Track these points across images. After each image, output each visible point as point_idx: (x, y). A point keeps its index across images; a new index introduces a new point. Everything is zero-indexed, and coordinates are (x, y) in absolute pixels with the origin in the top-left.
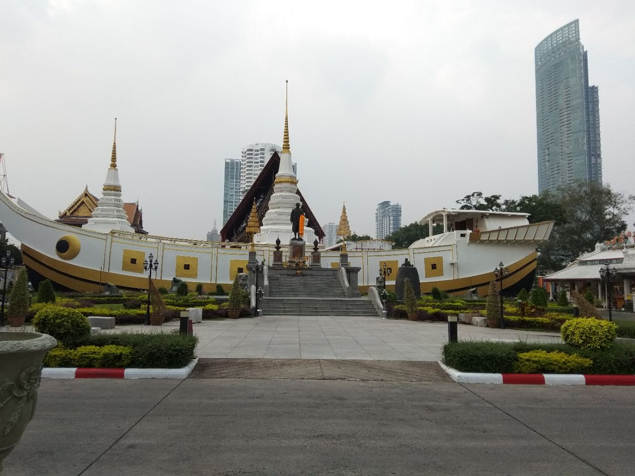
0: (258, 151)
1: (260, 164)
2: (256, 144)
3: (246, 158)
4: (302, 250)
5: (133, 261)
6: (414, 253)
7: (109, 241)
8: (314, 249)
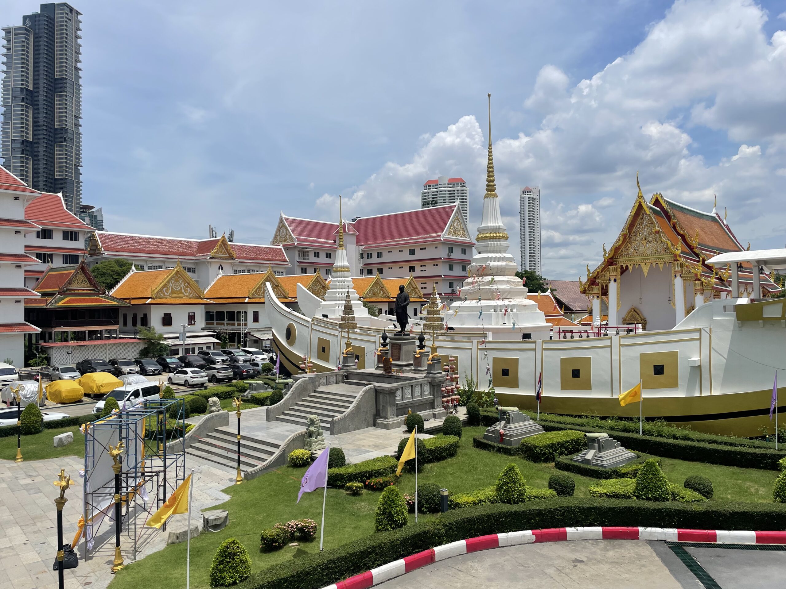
4: (400, 349)
5: (323, 350)
6: (620, 345)
7: (310, 328)
8: (418, 346)
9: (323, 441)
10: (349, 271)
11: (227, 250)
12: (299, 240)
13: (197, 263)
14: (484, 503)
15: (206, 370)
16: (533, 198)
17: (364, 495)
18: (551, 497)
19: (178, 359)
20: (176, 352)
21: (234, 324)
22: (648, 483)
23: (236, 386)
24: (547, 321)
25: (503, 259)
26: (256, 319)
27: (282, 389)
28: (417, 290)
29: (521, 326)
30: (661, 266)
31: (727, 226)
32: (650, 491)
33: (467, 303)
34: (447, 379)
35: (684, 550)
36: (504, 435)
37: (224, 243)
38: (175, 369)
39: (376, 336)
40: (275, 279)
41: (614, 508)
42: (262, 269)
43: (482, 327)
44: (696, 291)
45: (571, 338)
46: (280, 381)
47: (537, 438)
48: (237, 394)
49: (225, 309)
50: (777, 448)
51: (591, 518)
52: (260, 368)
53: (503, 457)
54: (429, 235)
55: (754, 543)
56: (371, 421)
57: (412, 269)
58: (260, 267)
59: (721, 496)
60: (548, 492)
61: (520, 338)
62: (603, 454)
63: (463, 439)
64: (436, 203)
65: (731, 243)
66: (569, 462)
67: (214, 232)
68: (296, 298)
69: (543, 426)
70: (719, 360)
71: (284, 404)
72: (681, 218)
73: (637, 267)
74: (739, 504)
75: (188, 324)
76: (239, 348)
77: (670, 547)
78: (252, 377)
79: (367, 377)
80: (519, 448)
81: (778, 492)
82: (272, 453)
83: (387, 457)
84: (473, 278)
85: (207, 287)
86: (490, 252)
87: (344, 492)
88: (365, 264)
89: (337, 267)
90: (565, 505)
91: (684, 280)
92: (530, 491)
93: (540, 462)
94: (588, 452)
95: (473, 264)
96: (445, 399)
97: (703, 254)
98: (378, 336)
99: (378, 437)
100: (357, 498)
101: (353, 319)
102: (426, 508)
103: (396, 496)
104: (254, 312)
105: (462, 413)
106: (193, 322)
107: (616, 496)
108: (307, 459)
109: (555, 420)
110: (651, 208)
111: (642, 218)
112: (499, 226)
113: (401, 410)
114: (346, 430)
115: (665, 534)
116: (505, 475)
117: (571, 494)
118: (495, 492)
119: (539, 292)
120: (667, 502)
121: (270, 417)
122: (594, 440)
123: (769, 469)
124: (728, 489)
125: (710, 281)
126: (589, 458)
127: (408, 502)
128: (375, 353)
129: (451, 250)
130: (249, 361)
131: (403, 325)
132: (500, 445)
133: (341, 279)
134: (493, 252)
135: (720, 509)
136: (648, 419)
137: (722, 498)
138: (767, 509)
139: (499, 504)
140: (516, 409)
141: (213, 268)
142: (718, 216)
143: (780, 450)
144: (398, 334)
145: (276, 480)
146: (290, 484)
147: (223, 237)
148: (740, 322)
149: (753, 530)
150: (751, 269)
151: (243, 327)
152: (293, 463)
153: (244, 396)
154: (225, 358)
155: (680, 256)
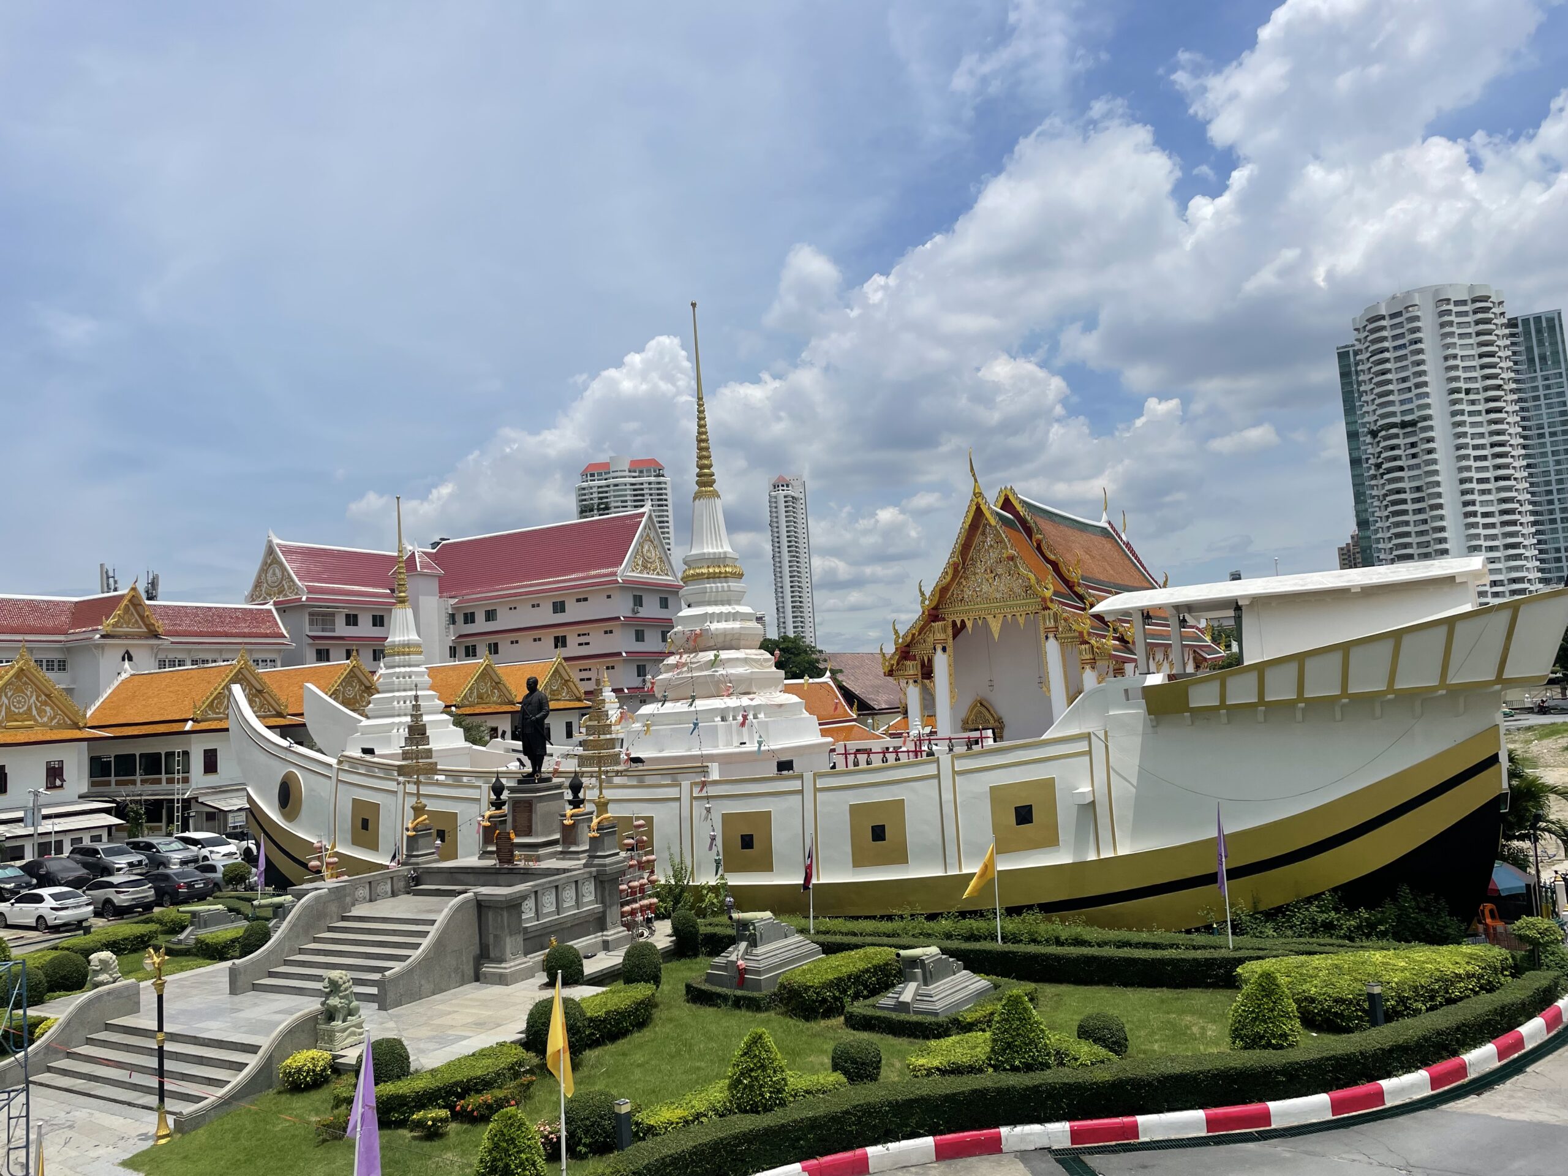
0: (1397, 315)
3: (1367, 344)
4: (531, 811)
5: (365, 824)
6: (955, 773)
7: (334, 780)
8: (570, 802)
9: (359, 1026)
10: (420, 653)
11: (142, 617)
12: (311, 590)
13: (69, 650)
14: (704, 1119)
15: (88, 889)
16: (793, 497)
17: (452, 1134)
18: (835, 1090)
19: (21, 868)
20: (17, 853)
21: (159, 781)
22: (1013, 1037)
23: (160, 922)
24: (824, 733)
25: (735, 616)
26: (211, 764)
27: (268, 919)
28: (571, 684)
29: (774, 746)
30: (1021, 620)
31: (1127, 545)
32: (1017, 1052)
33: (669, 707)
34: (631, 866)
35: (1082, 1162)
36: (746, 971)
37: (134, 601)
38: (13, 892)
39: (480, 787)
40: (256, 676)
41: (954, 1095)
42: (225, 657)
43: (699, 753)
44: (1084, 662)
45: (868, 763)
46: (263, 902)
47: (810, 970)
48: (161, 940)
49: (138, 749)
50: (1231, 947)
51: (913, 1122)
52: (219, 875)
53: (746, 1015)
54: (593, 573)
55: (1204, 1133)
56: (470, 971)
57: (560, 642)
58: (221, 651)
59: (1143, 1047)
60: (831, 1079)
61: (773, 771)
62: (932, 988)
63: (665, 987)
64: (607, 508)
65: (1136, 575)
66: (870, 1012)
67: (111, 580)
68: (302, 714)
69: (821, 944)
70: (1124, 790)
71: (271, 952)
72: (1049, 532)
73: (980, 622)
74: (1172, 1061)
75: (48, 788)
76: (170, 834)
77: (1058, 1161)
78: (201, 897)
79: (461, 877)
80: (775, 994)
81: (1236, 1029)
82: (240, 1066)
83: (502, 1045)
84: (678, 657)
85: (93, 702)
86: (709, 603)
87: (406, 1134)
88: (460, 636)
89: (393, 645)
90: (862, 1102)
91: (1062, 644)
92: (796, 1080)
93: (816, 1018)
94: (904, 989)
95: (678, 628)
96: (627, 908)
97: (1090, 595)
98: (486, 787)
99: (484, 1004)
100: (436, 1143)
101: (429, 753)
102: (585, 1145)
103: (519, 1128)
104: (206, 751)
105: (662, 935)
106: (58, 783)
107: (956, 1070)
108: (324, 1070)
109: (844, 930)
110: (998, 514)
111: (984, 533)
112: (725, 553)
113: (533, 941)
114: (413, 995)
115: (1048, 1134)
116: (745, 1054)
117: (874, 1078)
118: (727, 1093)
119: (806, 677)
120: (1049, 1071)
121: (239, 984)
122: (914, 962)
123: (1222, 987)
124: (1153, 1033)
125: (1105, 644)
126: (906, 1000)
127: (546, 1137)
128: (479, 824)
129: (638, 601)
130: (195, 860)
131: (537, 762)
132: (739, 993)
133: (403, 670)
134: (716, 603)
135: (1140, 1073)
136: (1012, 911)
137: (1145, 1052)
138: (1220, 1065)
139: (734, 1118)
140: (768, 914)
141: (109, 659)
142: (1112, 527)
143: (1237, 949)
144: (526, 780)
145: (249, 1126)
146: (283, 1130)
147: (134, 589)
148: (1153, 717)
149: (1200, 1108)
150: (1166, 619)
151: (180, 786)
152: (290, 1083)
153: (180, 942)
154: (135, 858)
155: (1052, 601)
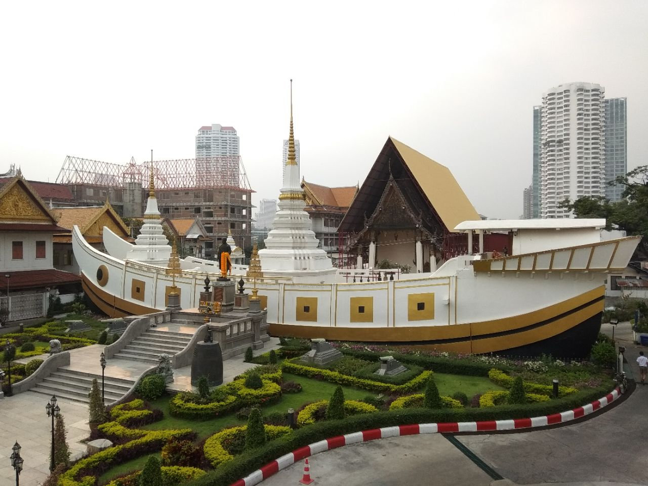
0: (561, 93)
1: (564, 109)
2: (560, 86)
3: (547, 105)
4: (222, 292)
5: (138, 290)
6: (394, 288)
7: (124, 270)
8: (239, 289)
9: (172, 375)
10: (159, 219)
29: (316, 270)
39: (192, 279)
64: (209, 147)
71: (120, 343)
79: (194, 317)
82: (125, 389)
113: (229, 345)
114: (185, 364)
121: (109, 355)
122: (385, 362)
133: (152, 225)
140: (324, 340)
144: (220, 279)
148: (476, 272)
